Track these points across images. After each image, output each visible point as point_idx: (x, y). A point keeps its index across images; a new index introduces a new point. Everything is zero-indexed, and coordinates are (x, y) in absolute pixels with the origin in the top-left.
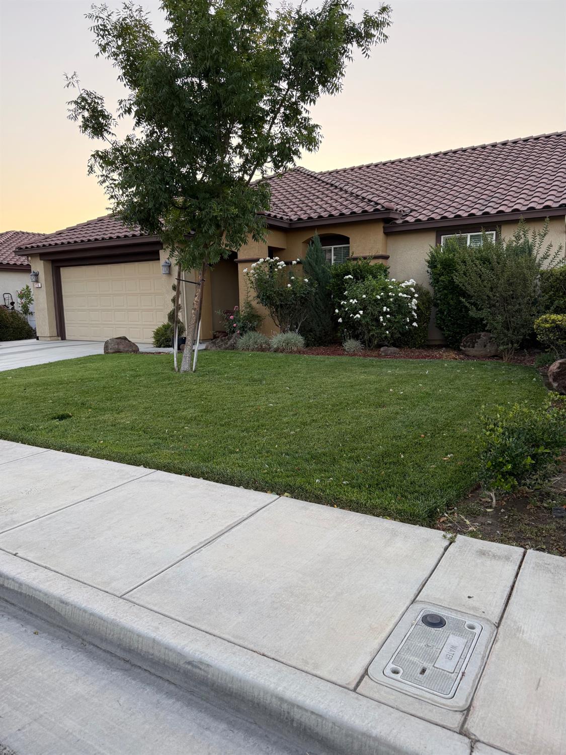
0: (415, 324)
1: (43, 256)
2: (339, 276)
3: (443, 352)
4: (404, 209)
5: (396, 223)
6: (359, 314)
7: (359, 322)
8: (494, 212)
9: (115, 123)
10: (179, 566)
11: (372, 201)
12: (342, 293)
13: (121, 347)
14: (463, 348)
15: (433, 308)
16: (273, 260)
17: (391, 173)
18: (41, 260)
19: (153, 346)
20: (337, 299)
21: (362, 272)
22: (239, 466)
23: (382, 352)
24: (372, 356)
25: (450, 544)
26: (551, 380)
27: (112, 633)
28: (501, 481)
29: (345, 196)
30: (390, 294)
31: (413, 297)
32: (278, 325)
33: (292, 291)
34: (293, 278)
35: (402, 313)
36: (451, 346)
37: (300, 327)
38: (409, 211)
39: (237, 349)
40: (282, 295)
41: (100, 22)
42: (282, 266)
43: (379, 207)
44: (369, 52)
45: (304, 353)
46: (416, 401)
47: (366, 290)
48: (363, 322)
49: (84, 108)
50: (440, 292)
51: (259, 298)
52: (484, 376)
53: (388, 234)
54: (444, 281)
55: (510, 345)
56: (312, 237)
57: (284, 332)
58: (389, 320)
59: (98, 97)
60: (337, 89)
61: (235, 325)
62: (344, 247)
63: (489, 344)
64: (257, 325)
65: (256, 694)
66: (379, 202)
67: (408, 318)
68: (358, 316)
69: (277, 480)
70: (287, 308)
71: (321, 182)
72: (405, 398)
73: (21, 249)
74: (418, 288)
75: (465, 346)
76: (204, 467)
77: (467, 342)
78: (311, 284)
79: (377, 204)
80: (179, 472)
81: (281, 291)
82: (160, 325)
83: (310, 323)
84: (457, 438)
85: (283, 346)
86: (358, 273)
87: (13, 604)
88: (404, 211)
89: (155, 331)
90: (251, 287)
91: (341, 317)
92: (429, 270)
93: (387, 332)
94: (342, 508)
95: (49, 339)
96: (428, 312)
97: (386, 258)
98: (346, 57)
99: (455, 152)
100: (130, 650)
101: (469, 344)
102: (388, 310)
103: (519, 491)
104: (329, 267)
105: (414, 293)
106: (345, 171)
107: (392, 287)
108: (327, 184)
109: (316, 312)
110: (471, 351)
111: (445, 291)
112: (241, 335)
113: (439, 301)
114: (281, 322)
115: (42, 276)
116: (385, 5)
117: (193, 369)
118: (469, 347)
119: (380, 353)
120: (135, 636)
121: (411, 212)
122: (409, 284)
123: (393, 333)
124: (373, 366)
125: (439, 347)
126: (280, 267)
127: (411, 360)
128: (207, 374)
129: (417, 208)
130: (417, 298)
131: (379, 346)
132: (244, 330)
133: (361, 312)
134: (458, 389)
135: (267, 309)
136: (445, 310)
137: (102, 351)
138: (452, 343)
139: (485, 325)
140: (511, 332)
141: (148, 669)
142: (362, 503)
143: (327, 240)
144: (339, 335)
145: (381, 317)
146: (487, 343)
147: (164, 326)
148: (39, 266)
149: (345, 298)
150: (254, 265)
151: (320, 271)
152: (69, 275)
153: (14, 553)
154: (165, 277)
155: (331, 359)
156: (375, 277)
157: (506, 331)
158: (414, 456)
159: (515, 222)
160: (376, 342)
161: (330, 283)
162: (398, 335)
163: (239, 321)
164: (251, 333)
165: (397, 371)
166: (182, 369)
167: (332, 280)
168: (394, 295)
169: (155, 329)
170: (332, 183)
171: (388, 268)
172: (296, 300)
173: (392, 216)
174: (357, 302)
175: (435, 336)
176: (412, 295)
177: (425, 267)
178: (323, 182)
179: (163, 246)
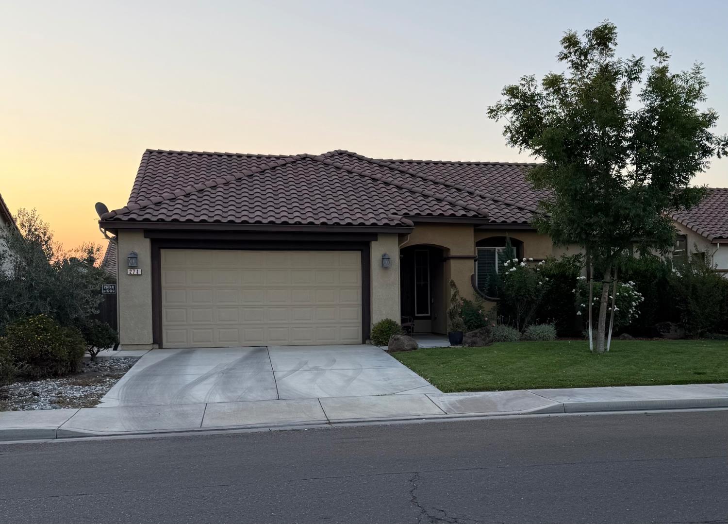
1: (147, 233)
18: (145, 237)
95: (148, 347)
115: (144, 259)
117: (608, 350)
147: (384, 323)
148: (139, 246)
152: (170, 258)
154: (378, 271)
179: (379, 238)
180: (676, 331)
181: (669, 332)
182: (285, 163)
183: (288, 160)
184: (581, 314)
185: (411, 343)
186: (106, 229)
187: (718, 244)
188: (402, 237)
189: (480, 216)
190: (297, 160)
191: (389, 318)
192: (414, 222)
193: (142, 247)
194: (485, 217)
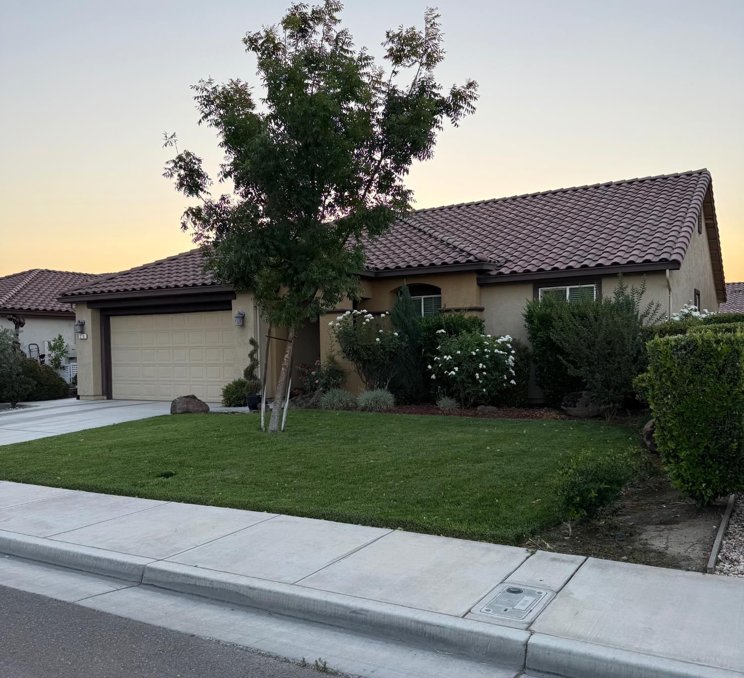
0: (513, 382)
1: (90, 304)
2: (432, 330)
3: (545, 412)
4: (499, 259)
5: (490, 275)
6: (454, 370)
7: (454, 378)
8: (593, 265)
9: (210, 182)
10: (327, 569)
11: (464, 251)
12: (435, 347)
13: (191, 407)
14: (564, 408)
15: (532, 365)
16: (360, 313)
17: (484, 216)
18: (88, 308)
19: (221, 405)
20: (429, 354)
21: (455, 326)
22: (354, 509)
23: (480, 411)
24: (468, 415)
25: (531, 555)
26: (645, 439)
27: (293, 603)
28: (574, 512)
29: (435, 243)
30: (486, 350)
31: (509, 354)
32: (365, 381)
33: (381, 345)
34: (381, 331)
35: (499, 370)
36: (553, 405)
37: (389, 383)
38: (504, 261)
39: (320, 408)
40: (369, 349)
41: (205, 93)
42: (369, 319)
43: (471, 258)
44: (457, 122)
45: (394, 412)
46: (512, 458)
47: (460, 346)
48: (458, 379)
49: (181, 167)
50: (538, 348)
51: (345, 352)
52: (581, 435)
53: (482, 285)
54: (542, 337)
55: (612, 404)
56: (401, 287)
57: (372, 388)
58: (485, 377)
59: (196, 158)
60: (429, 157)
61: (317, 381)
62: (434, 298)
63: (591, 404)
64: (341, 381)
65: (401, 622)
66: (471, 252)
67: (505, 376)
68: (453, 372)
69: (390, 517)
70: (376, 364)
71: (407, 225)
72: (502, 455)
73: (66, 295)
74: (515, 344)
75: (566, 406)
76: (324, 510)
77: (568, 401)
78: (401, 338)
79: (470, 255)
80: (302, 515)
81: (369, 346)
82: (230, 381)
83: (400, 379)
84: (547, 487)
85: (371, 404)
86: (451, 327)
87: (206, 597)
88: (498, 261)
89: (225, 388)
90: (336, 341)
91: (434, 373)
92: (527, 324)
93: (484, 390)
94: (447, 536)
95: (92, 398)
96: (527, 369)
97: (481, 310)
98: (436, 127)
99: (555, 193)
100: (308, 612)
101: (570, 403)
102: (484, 367)
103: (592, 524)
104: (420, 319)
105: (511, 350)
106: (433, 210)
107: (488, 344)
108: (415, 228)
109: (407, 367)
110: (573, 411)
111: (543, 348)
112: (324, 392)
113: (537, 358)
114: (368, 379)
115: (89, 326)
116: (471, 81)
117: (282, 429)
118: (570, 407)
119: (477, 412)
120: (312, 602)
121: (506, 263)
122: (505, 339)
123: (490, 391)
124: (470, 425)
125: (541, 406)
126: (368, 320)
127: (509, 419)
128: (298, 434)
129: (511, 259)
130: (513, 355)
131: (475, 405)
132: (327, 387)
133: (456, 369)
134: (553, 447)
135: (354, 364)
136: (544, 367)
137: (168, 412)
138: (553, 403)
139: (586, 384)
140: (612, 391)
141: (323, 621)
142: (463, 532)
143: (417, 290)
144: (432, 392)
145: (477, 374)
146: (589, 403)
147: (235, 383)
148: (85, 315)
149: (438, 353)
150: (340, 318)
151: (410, 323)
152: (118, 324)
153: (194, 565)
154: (236, 330)
155: (426, 418)
156: (469, 331)
157: (606, 390)
158: (507, 500)
159: (615, 275)
160: (472, 401)
161: (421, 337)
162: (495, 393)
163: (322, 378)
164: (336, 391)
165: (495, 431)
166: (270, 428)
167: (424, 334)
168: (490, 351)
169: (224, 385)
170: (420, 228)
171: (483, 321)
172: (385, 355)
173: (485, 267)
174: (451, 358)
175: (537, 394)
176: (509, 351)
177: (522, 321)
178: (410, 226)
179: (237, 296)
180: (587, 406)
184: (435, 377)
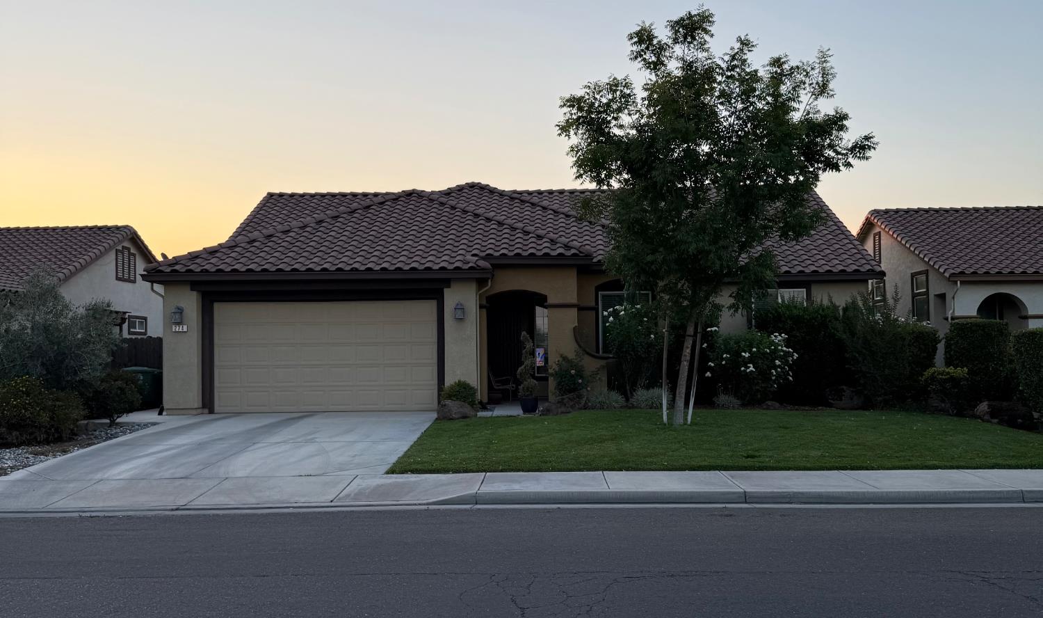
1: (194, 285)
18: (192, 290)
61: (580, 381)
77: (834, 395)
91: (710, 371)
93: (776, 386)
95: (194, 412)
102: (780, 363)
110: (840, 404)
115: (191, 315)
117: (689, 422)
122: (778, 338)
131: (763, 400)
133: (751, 366)
145: (773, 371)
148: (188, 300)
152: (224, 313)
154: (452, 323)
179: (452, 284)
180: (852, 399)
181: (841, 400)
182: (384, 200)
183: (387, 197)
184: (710, 375)
185: (461, 410)
186: (152, 282)
187: (959, 282)
188: (481, 282)
189: (581, 255)
190: (400, 197)
191: (462, 380)
192: (491, 264)
193: (190, 302)
194: (586, 256)
